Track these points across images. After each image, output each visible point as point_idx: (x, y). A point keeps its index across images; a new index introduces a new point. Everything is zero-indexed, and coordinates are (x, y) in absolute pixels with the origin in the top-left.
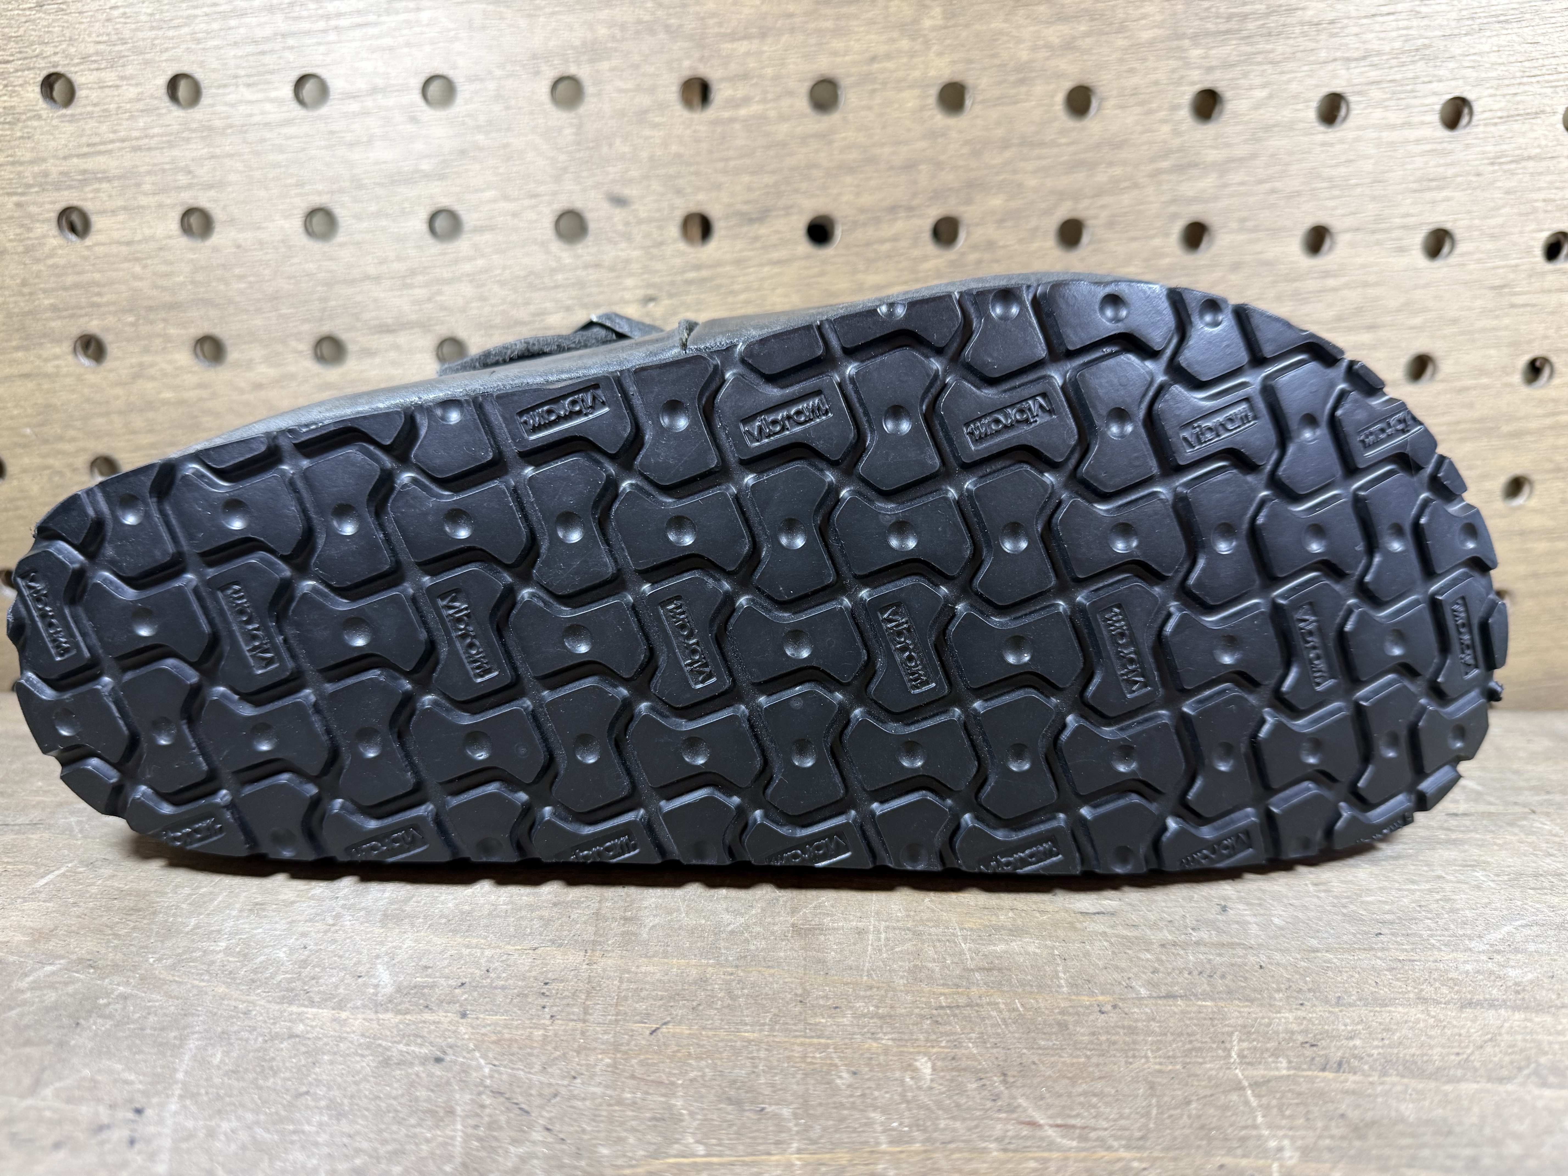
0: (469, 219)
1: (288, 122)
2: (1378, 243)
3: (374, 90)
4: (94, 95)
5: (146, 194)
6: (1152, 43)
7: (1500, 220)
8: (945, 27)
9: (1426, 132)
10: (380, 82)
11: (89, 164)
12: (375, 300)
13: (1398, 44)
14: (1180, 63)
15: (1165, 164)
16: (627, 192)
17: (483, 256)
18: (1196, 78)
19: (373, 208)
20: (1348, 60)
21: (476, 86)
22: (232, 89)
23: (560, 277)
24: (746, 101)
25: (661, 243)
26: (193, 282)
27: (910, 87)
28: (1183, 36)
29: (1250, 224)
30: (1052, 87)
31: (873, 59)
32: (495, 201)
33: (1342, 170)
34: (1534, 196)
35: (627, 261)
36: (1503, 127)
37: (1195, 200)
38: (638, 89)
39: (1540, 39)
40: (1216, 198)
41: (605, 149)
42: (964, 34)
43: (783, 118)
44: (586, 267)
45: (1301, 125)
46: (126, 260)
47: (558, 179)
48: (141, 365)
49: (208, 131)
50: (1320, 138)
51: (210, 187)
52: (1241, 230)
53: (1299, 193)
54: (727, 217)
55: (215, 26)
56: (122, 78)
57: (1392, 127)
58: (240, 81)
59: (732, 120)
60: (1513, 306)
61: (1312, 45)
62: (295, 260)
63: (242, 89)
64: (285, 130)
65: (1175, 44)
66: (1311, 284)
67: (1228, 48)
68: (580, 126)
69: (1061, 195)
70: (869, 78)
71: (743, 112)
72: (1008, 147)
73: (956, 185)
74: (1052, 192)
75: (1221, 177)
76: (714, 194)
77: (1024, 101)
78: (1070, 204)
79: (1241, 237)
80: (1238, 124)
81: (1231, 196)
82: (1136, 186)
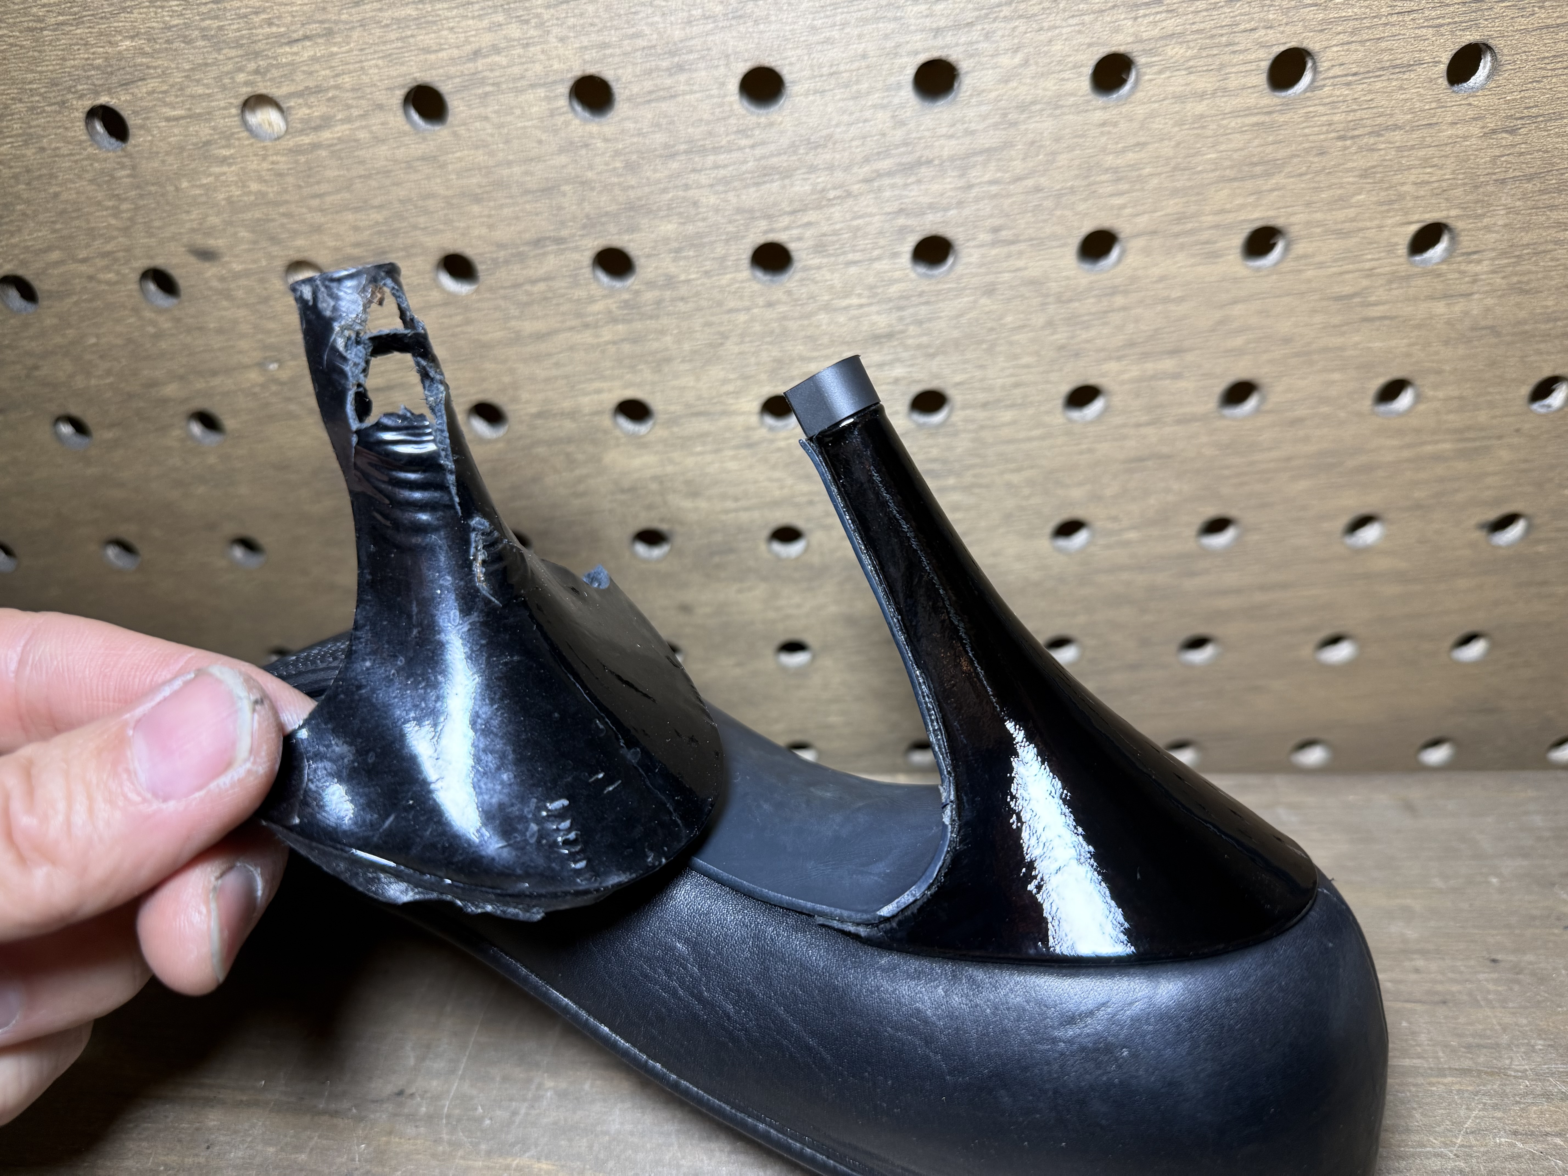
0: (41, 284)
2: (1182, 247)
7: (1351, 212)
9: (1248, 98)
14: (893, 26)
15: (885, 164)
16: (212, 243)
17: (70, 326)
18: (919, 46)
24: (327, 121)
27: (533, 86)
29: (1006, 234)
30: (720, 71)
31: (477, 54)
32: (63, 263)
33: (1130, 157)
34: (1401, 178)
35: (235, 322)
37: (932, 207)
38: (190, 115)
40: (960, 204)
41: (172, 193)
43: (377, 139)
44: (190, 331)
45: (1071, 100)
47: (127, 233)
50: (1098, 116)
52: (994, 244)
53: (1072, 190)
57: (1200, 96)
59: (315, 146)
60: (1365, 319)
68: (134, 167)
69: (751, 215)
70: (475, 80)
71: (326, 135)
72: (673, 156)
73: (613, 208)
74: (739, 210)
75: (961, 176)
76: (315, 237)
77: (684, 93)
78: (763, 224)
79: (994, 252)
80: (980, 104)
81: (977, 200)
82: (849, 194)
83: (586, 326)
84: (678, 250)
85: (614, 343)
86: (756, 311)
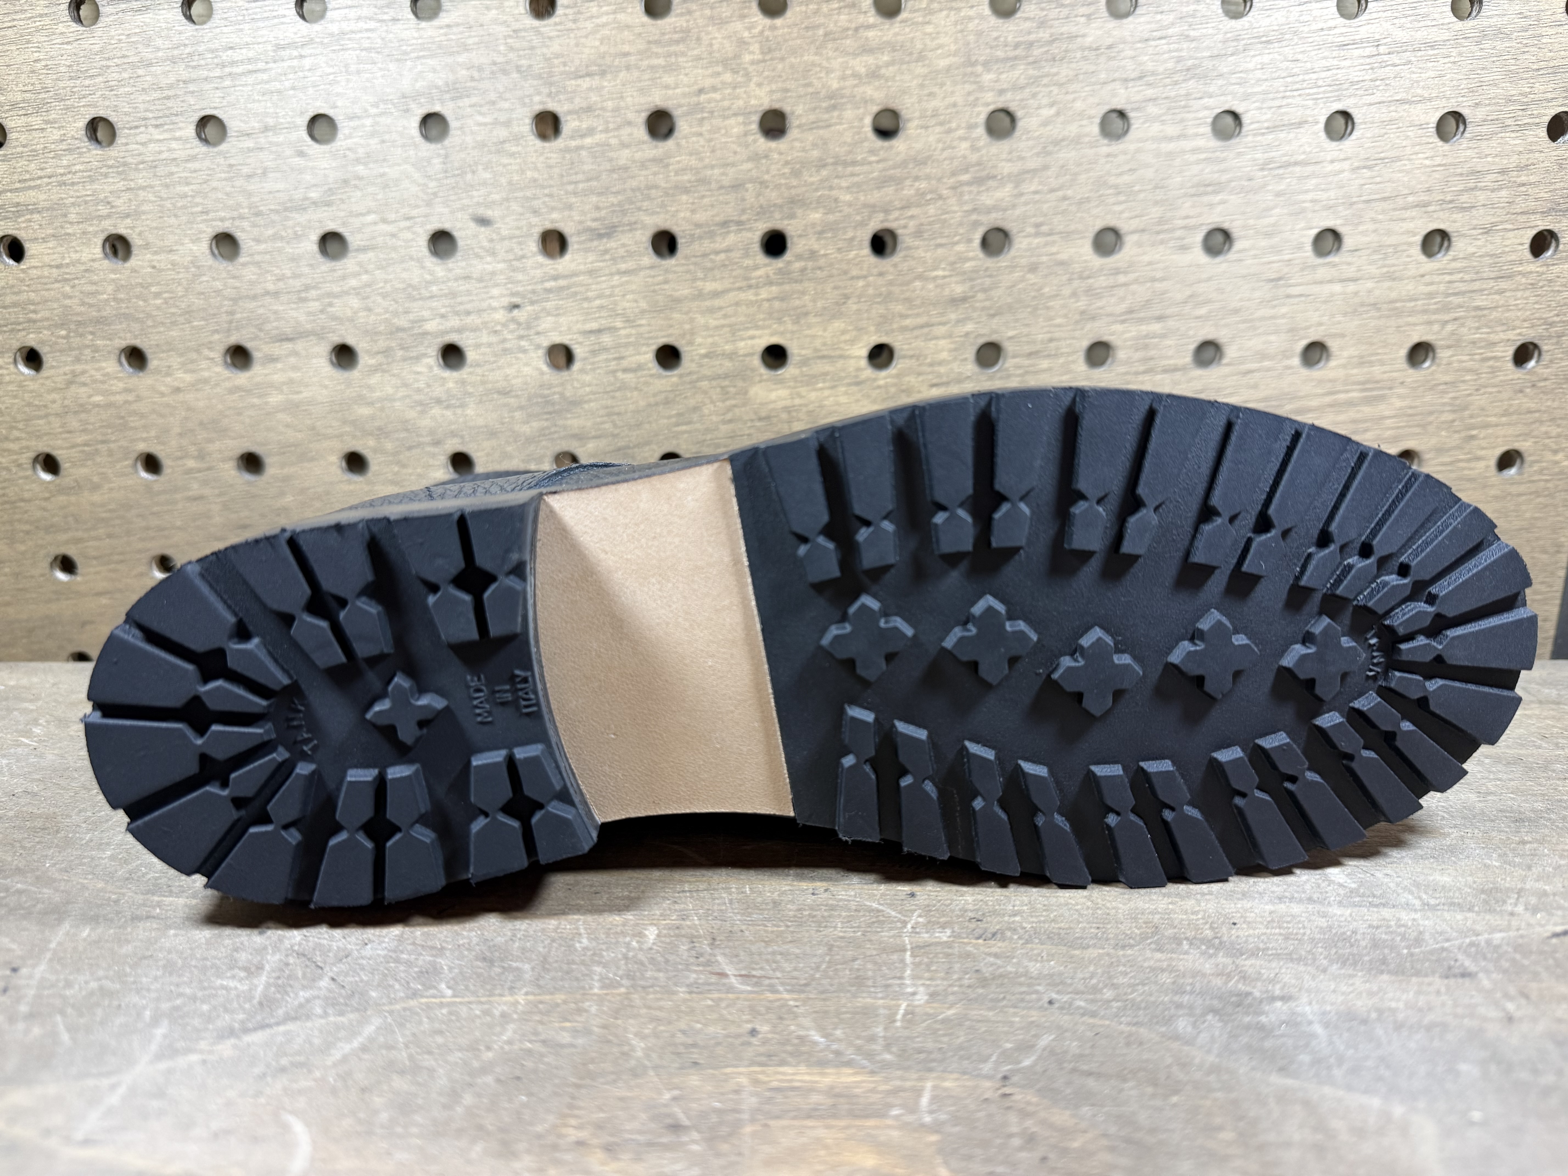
0: (353, 240)
1: (193, 158)
2: (1162, 242)
3: (266, 129)
4: (23, 138)
5: (71, 223)
6: (948, 69)
7: (1272, 220)
8: (764, 61)
9: (1201, 143)
10: (271, 121)
11: (21, 198)
12: (276, 312)
13: (1170, 65)
14: (974, 87)
15: (965, 177)
16: (489, 213)
17: (366, 272)
19: (270, 232)
20: (1126, 80)
21: (355, 123)
22: (142, 129)
23: (434, 288)
24: (591, 131)
25: (523, 257)
26: (115, 299)
27: (735, 115)
28: (974, 64)
29: (1044, 229)
30: (861, 111)
31: (701, 91)
32: (375, 223)
33: (1126, 178)
34: (1301, 197)
35: (493, 273)
36: (1270, 137)
37: (995, 208)
38: (496, 123)
39: (1300, 57)
40: (1014, 206)
41: (469, 176)
42: (780, 66)
43: (624, 145)
44: (456, 280)
45: (1087, 139)
46: (57, 281)
47: (429, 204)
48: (74, 374)
49: (123, 169)
50: (1105, 150)
51: (128, 216)
52: (1037, 234)
53: (1088, 200)
54: (579, 233)
55: (125, 75)
56: (47, 122)
57: (1170, 139)
58: (149, 122)
59: (579, 148)
60: (1288, 296)
61: (1092, 68)
62: (204, 278)
63: (151, 130)
64: (189, 165)
65: (969, 69)
66: (1102, 281)
67: (1017, 73)
68: (446, 156)
69: (873, 208)
70: (697, 108)
71: (588, 141)
72: (824, 166)
73: (779, 201)
74: (865, 206)
75: (1016, 187)
76: (566, 213)
77: (836, 124)
78: (881, 216)
79: (1037, 241)
80: (1028, 139)
81: (1026, 204)
82: (940, 197)
83: (750, 287)
84: (821, 233)
85: (768, 300)
86: (871, 279)
